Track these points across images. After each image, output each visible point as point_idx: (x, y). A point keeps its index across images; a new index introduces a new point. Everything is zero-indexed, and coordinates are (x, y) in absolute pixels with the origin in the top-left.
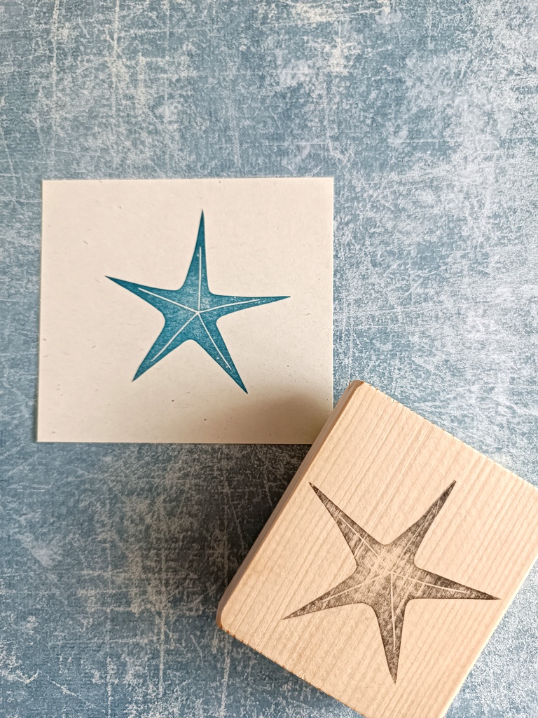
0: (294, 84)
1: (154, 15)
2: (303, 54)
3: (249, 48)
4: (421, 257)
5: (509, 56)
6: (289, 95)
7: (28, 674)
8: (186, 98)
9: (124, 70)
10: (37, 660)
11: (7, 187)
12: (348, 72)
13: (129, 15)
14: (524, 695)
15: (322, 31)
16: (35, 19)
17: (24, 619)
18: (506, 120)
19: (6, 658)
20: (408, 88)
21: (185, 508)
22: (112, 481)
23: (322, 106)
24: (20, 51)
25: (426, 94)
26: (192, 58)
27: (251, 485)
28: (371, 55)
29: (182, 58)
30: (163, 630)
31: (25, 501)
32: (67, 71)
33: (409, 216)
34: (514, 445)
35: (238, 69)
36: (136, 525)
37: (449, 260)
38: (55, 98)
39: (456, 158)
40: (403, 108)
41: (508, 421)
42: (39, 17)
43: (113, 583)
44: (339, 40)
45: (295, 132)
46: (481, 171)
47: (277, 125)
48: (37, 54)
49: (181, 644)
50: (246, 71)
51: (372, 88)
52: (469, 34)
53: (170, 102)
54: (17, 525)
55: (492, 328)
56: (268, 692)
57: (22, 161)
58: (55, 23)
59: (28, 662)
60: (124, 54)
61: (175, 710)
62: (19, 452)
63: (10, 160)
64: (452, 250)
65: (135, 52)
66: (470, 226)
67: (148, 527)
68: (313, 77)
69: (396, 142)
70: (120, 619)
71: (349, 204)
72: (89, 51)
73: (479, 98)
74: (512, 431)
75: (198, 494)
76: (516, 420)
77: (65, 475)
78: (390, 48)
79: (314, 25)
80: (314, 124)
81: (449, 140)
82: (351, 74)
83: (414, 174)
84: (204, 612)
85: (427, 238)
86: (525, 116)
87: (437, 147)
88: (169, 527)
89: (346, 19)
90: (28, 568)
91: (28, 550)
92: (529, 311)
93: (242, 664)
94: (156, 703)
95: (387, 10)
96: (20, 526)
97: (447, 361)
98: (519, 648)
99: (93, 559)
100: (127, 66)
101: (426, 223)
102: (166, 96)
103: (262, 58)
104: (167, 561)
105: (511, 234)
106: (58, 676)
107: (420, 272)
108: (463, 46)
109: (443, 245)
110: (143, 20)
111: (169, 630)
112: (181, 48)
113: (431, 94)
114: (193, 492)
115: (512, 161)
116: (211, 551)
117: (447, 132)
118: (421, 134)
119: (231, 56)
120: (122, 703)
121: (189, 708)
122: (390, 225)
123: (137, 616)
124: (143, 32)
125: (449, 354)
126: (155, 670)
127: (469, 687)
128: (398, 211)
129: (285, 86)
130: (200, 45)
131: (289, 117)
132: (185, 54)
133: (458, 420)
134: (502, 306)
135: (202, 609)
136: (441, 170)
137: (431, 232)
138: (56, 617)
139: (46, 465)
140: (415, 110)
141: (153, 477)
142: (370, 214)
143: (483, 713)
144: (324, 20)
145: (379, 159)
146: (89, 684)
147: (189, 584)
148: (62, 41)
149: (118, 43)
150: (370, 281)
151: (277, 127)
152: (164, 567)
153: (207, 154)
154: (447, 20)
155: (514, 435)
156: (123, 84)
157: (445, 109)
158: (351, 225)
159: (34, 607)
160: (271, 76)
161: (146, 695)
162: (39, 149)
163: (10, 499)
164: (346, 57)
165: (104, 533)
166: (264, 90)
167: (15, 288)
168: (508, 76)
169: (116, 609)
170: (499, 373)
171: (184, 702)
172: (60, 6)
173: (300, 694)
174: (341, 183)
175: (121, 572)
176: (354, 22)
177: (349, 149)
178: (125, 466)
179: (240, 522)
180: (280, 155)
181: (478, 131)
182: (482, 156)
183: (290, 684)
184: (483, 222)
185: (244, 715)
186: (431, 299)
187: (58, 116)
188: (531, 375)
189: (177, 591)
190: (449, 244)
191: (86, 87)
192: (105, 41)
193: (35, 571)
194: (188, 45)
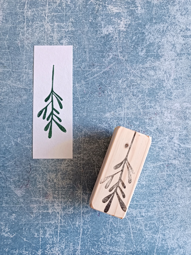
0: (108, 33)
1: (60, 8)
2: (111, 23)
3: (92, 20)
4: (149, 93)
5: (181, 25)
6: (106, 37)
7: (12, 234)
8: (71, 37)
9: (50, 27)
10: (16, 229)
11: (8, 66)
12: (126, 30)
13: (51, 8)
14: (183, 242)
15: (117, 15)
16: (19, 8)
17: (11, 215)
18: (179, 47)
19: (4, 228)
20: (146, 36)
21: (68, 177)
22: (43, 167)
23: (117, 41)
24: (14, 19)
25: (152, 38)
26: (73, 23)
27: (91, 169)
28: (134, 24)
29: (70, 24)
30: (59, 219)
31: (12, 174)
32: (30, 27)
33: (145, 79)
34: (180, 157)
35: (89, 28)
36: (51, 182)
37: (159, 94)
38: (25, 36)
39: (162, 59)
40: (144, 42)
41: (178, 149)
42: (20, 7)
43: (43, 202)
44: (123, 19)
45: (107, 50)
46: (170, 64)
47: (102, 47)
48: (19, 20)
49: (66, 223)
50: (91, 28)
51: (134, 35)
52: (167, 17)
53: (65, 38)
54: (9, 182)
55: (173, 117)
56: (95, 241)
57: (14, 57)
58: (26, 10)
59: (12, 230)
60: (50, 21)
61: (63, 247)
62: (11, 157)
63: (10, 57)
64: (160, 91)
65: (54, 21)
66: (166, 83)
67: (55, 183)
68: (114, 31)
69: (142, 54)
70: (45, 215)
71: (125, 75)
72: (37, 20)
73: (170, 39)
74: (179, 152)
75: (73, 172)
76: (181, 149)
77: (26, 165)
78: (140, 22)
79: (115, 13)
80: (114, 47)
81: (160, 53)
82: (127, 30)
83: (148, 65)
84: (74, 212)
85: (152, 86)
86: (186, 46)
87: (155, 56)
88: (62, 183)
89: (126, 11)
90: (13, 197)
91: (13, 191)
92: (186, 112)
93: (86, 231)
94: (56, 244)
95: (139, 8)
96: (11, 182)
97: (157, 128)
98: (181, 226)
99: (36, 194)
100: (50, 26)
101: (151, 81)
102: (64, 36)
103: (97, 24)
104: (61, 195)
105: (180, 86)
106: (23, 235)
107: (149, 98)
108: (165, 21)
109: (157, 89)
110: (56, 10)
111: (62, 219)
112: (69, 20)
113: (154, 38)
114: (71, 171)
115: (181, 61)
116: (76, 192)
117: (159, 51)
118: (150, 51)
119: (86, 23)
120: (45, 244)
121: (68, 246)
122: (139, 82)
123: (50, 214)
124: (56, 14)
125: (158, 126)
126: (56, 233)
127: (164, 240)
128: (142, 77)
129: (104, 34)
130: (76, 19)
131: (106, 45)
132: (70, 22)
133: (161, 148)
134: (176, 110)
135: (73, 211)
136: (157, 64)
137: (153, 85)
138: (22, 214)
139: (20, 161)
140: (148, 43)
141: (57, 166)
142: (133, 78)
143: (168, 249)
144: (118, 12)
145: (136, 60)
146: (33, 237)
147: (69, 203)
148: (28, 16)
149: (48, 18)
150: (132, 101)
151: (102, 48)
152: (60, 197)
153: (77, 57)
154: (160, 12)
155: (180, 154)
156: (49, 32)
157: (159, 43)
158: (126, 82)
159: (15, 211)
160: (100, 30)
161: (53, 241)
162: (20, 53)
163: (7, 173)
164: (125, 24)
165: (40, 185)
166: (97, 35)
167: (10, 100)
168: (180, 32)
169: (44, 211)
170: (175, 133)
171: (66, 244)
172: (27, 4)
173: (106, 241)
174: (123, 68)
175: (45, 199)
176: (128, 12)
177: (126, 56)
178: (47, 162)
179: (86, 182)
180: (102, 58)
181: (170, 51)
182: (171, 59)
183: (103, 238)
184: (170, 81)
185: (87, 249)
186: (152, 107)
187: (26, 42)
188: (186, 133)
189: (65, 205)
190: (159, 89)
191: (36, 32)
192: (43, 17)
193: (15, 198)
194: (71, 19)
